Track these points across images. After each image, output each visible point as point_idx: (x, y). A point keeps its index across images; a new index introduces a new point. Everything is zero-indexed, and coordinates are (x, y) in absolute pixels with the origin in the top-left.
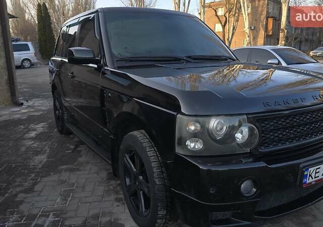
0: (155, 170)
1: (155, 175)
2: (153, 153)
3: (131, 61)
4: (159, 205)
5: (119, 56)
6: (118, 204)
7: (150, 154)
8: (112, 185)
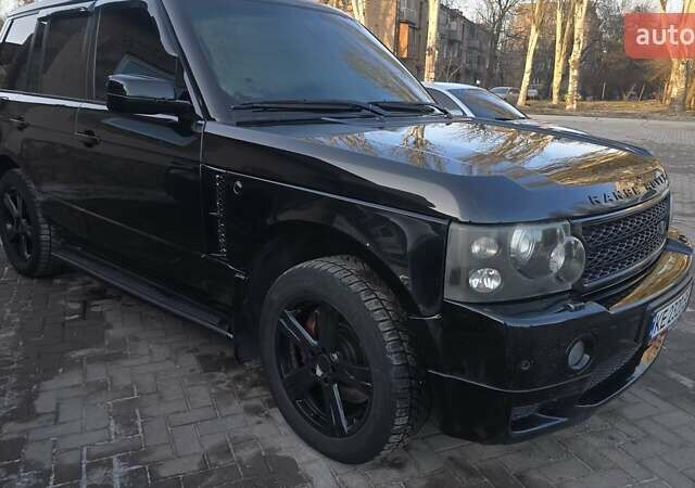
0: (386, 337)
1: (388, 347)
2: (376, 304)
3: (265, 109)
4: (398, 406)
5: (238, 97)
6: (258, 418)
7: (372, 305)
8: (223, 382)
